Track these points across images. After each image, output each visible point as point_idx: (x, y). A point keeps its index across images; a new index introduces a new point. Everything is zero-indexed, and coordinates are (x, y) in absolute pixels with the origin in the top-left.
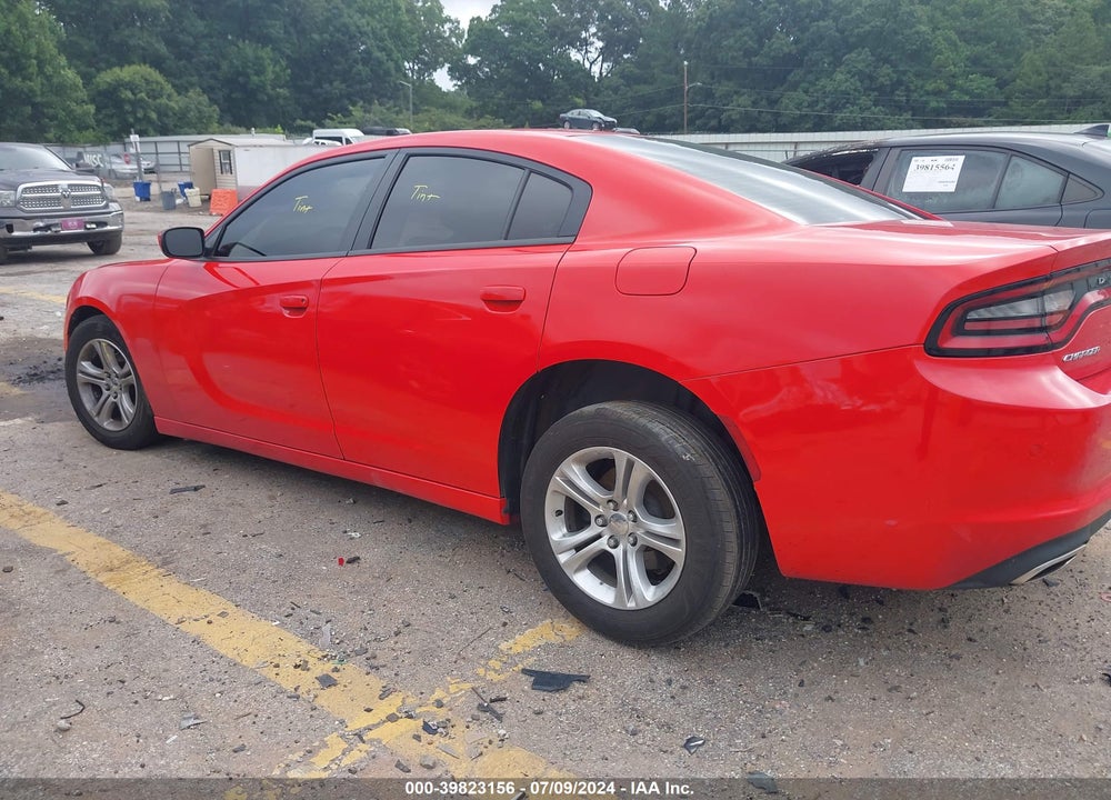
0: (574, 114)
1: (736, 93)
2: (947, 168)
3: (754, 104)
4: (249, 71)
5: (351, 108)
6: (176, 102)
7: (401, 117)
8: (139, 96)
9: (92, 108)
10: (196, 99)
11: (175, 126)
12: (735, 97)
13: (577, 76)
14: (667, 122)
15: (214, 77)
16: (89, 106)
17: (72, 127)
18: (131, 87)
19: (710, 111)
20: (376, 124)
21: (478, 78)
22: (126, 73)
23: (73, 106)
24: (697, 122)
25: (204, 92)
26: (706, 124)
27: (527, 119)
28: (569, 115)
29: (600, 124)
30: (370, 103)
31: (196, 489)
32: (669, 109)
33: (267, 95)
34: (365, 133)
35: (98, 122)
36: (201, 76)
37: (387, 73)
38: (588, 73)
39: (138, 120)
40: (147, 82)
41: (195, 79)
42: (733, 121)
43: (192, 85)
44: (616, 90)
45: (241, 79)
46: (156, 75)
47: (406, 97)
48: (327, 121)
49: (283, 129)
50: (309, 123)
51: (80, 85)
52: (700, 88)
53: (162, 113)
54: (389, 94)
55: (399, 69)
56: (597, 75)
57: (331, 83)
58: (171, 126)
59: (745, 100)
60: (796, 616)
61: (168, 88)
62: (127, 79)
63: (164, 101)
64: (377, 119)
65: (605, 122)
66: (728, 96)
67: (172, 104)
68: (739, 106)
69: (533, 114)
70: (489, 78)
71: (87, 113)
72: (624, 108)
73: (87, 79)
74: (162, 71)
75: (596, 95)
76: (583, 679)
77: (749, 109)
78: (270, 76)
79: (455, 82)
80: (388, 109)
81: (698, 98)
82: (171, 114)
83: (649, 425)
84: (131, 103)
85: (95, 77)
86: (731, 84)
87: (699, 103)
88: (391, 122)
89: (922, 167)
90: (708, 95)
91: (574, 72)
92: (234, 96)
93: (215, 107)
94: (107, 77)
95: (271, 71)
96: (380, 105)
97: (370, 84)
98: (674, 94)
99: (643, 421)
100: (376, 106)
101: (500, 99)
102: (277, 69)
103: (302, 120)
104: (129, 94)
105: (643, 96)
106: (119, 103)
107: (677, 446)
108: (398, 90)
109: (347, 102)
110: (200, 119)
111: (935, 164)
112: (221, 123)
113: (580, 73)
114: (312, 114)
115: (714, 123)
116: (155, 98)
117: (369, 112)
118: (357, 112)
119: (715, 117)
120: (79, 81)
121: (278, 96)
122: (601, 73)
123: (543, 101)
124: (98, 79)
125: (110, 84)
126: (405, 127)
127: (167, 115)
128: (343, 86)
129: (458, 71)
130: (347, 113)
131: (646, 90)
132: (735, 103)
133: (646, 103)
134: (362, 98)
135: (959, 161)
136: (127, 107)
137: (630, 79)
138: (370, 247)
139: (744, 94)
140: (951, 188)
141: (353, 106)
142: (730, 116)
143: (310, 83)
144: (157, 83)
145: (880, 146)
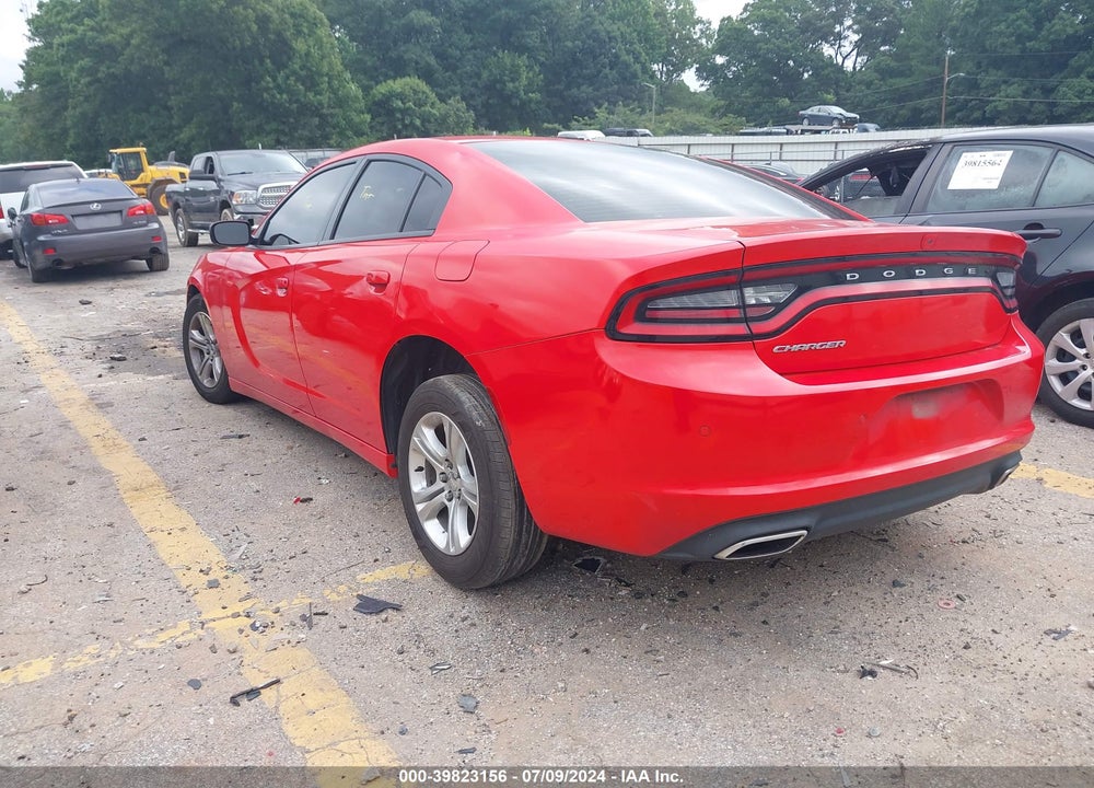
0: (814, 110)
1: (1005, 82)
2: (993, 164)
3: (1026, 93)
4: (506, 78)
5: (596, 110)
6: (438, 110)
7: (643, 117)
8: (407, 105)
9: (368, 117)
10: (456, 104)
11: (436, 131)
12: (1003, 87)
13: (826, 72)
14: (923, 116)
15: (475, 85)
16: (366, 115)
17: (350, 133)
18: (402, 97)
19: (973, 102)
20: (619, 125)
21: (726, 77)
22: (397, 85)
23: (353, 115)
24: (958, 115)
25: (462, 99)
26: (968, 117)
27: (772, 117)
28: (809, 112)
29: (841, 120)
30: (615, 104)
31: (241, 437)
32: (926, 102)
33: (521, 100)
34: (607, 134)
35: (371, 128)
36: (462, 85)
37: (635, 76)
38: (840, 69)
39: (405, 126)
40: (415, 92)
41: (458, 88)
42: (1000, 112)
43: (455, 93)
44: (869, 85)
45: (498, 86)
46: (423, 86)
47: (651, 98)
48: (574, 123)
49: (531, 132)
50: (556, 125)
51: (360, 97)
52: (964, 78)
53: (425, 119)
54: (634, 96)
55: (645, 70)
56: (850, 69)
57: (579, 88)
58: (432, 132)
59: (1014, 90)
60: (621, 581)
61: (433, 96)
62: (399, 90)
63: (428, 108)
64: (620, 120)
65: (846, 118)
66: (996, 85)
67: (434, 111)
68: (1007, 97)
69: (778, 112)
70: (737, 77)
71: (364, 122)
72: (875, 103)
73: (366, 90)
74: (428, 83)
75: (848, 91)
76: (397, 608)
77: (1019, 99)
78: (524, 82)
79: (701, 82)
80: (632, 110)
81: (960, 89)
82: (432, 120)
83: (460, 394)
84: (401, 111)
85: (372, 89)
86: (1000, 73)
87: (962, 94)
88: (633, 122)
89: (970, 163)
90: (973, 85)
91: (823, 68)
92: (491, 101)
93: (472, 113)
94: (382, 89)
95: (525, 78)
96: (624, 106)
97: (616, 86)
98: (935, 85)
99: (457, 391)
100: (620, 108)
101: (746, 97)
102: (531, 75)
103: (549, 123)
104: (400, 103)
105: (898, 89)
106: (391, 112)
107: (474, 413)
108: (644, 91)
109: (593, 104)
110: (457, 124)
111: (983, 159)
112: (476, 128)
113: (830, 69)
114: (561, 116)
115: (977, 114)
116: (420, 106)
117: (613, 114)
118: (601, 114)
119: (979, 109)
120: (360, 93)
121: (530, 101)
122: (854, 68)
123: (791, 98)
124: (374, 91)
125: (384, 95)
126: (646, 128)
127: (429, 122)
128: (590, 90)
129: (706, 71)
130: (592, 115)
131: (901, 83)
132: (1002, 94)
133: (901, 97)
134: (608, 101)
135: (1005, 156)
136: (398, 115)
137: (885, 73)
138: (332, 237)
139: (1014, 83)
140: (994, 185)
141: (599, 108)
142: (995, 107)
143: (561, 87)
144: (424, 92)
145: (934, 142)
